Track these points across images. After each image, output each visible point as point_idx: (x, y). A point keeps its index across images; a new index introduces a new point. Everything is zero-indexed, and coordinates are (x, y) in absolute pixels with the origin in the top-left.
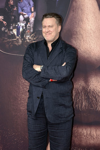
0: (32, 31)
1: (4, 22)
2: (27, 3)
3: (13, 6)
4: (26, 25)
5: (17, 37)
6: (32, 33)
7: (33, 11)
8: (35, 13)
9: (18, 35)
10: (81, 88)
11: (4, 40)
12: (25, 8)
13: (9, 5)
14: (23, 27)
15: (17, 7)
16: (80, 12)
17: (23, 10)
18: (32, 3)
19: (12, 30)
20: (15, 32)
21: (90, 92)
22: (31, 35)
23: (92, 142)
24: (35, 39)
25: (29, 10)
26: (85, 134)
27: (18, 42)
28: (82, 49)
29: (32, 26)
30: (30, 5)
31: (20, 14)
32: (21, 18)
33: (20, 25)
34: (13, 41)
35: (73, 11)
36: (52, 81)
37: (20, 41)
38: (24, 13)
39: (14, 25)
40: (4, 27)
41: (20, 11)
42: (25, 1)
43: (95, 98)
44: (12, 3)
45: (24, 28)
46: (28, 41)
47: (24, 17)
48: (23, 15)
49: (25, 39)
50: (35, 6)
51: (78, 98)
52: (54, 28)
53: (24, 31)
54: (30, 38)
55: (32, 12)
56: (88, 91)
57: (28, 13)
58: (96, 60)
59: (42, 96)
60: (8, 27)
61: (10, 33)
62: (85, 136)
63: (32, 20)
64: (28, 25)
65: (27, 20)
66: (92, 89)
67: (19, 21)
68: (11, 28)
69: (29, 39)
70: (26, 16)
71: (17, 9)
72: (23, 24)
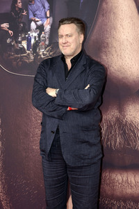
0: (47, 43)
1: (10, 32)
2: (40, 5)
3: (21, 10)
4: (39, 35)
5: (28, 52)
6: (48, 46)
7: (48, 15)
8: (51, 19)
9: (28, 49)
10: (114, 119)
11: (10, 55)
12: (38, 13)
13: (17, 9)
14: (35, 38)
15: (27, 10)
16: (112, 16)
17: (35, 15)
18: (47, 5)
19: (20, 43)
20: (24, 44)
21: (126, 125)
22: (46, 48)
23: (129, 191)
24: (51, 53)
25: (43, 14)
26: (120, 181)
27: (29, 58)
28: (115, 67)
29: (47, 36)
30: (44, 7)
31: (31, 21)
32: (33, 25)
33: (31, 35)
34: (22, 57)
35: (103, 15)
36: (71, 110)
37: (32, 57)
38: (37, 19)
39: (23, 36)
40: (11, 38)
41: (31, 17)
42: (38, 3)
43: (133, 132)
44: (20, 5)
45: (37, 39)
46: (42, 56)
47: (36, 24)
48: (35, 22)
49: (38, 55)
50: (51, 9)
51: (111, 133)
52: (74, 37)
53: (37, 44)
54: (45, 52)
55: (48, 18)
56: (124, 123)
57: (41, 18)
58: (134, 81)
59: (58, 129)
60: (15, 37)
61: (18, 46)
62: (119, 184)
63: (47, 28)
64: (43, 35)
65: (41, 28)
66: (129, 120)
67: (29, 29)
68: (20, 40)
69: (44, 54)
70: (39, 23)
71: (28, 13)
72: (36, 34)
